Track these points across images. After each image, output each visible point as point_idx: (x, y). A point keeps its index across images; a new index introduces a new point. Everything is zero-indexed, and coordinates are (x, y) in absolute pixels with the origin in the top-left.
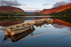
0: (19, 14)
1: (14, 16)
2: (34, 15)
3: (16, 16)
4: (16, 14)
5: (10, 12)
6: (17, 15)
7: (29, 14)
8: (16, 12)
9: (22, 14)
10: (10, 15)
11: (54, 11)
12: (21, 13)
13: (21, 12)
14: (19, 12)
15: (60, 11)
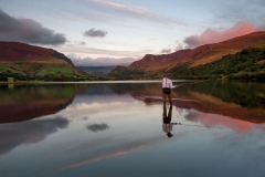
0: (53, 72)
1: (33, 79)
2: (110, 75)
3: (40, 78)
4: (42, 73)
5: (17, 67)
6: (47, 78)
7: (90, 72)
8: (41, 66)
9: (66, 71)
10: (17, 77)
11: (183, 61)
12: (59, 69)
13: (62, 66)
14: (54, 66)
15: (204, 61)
